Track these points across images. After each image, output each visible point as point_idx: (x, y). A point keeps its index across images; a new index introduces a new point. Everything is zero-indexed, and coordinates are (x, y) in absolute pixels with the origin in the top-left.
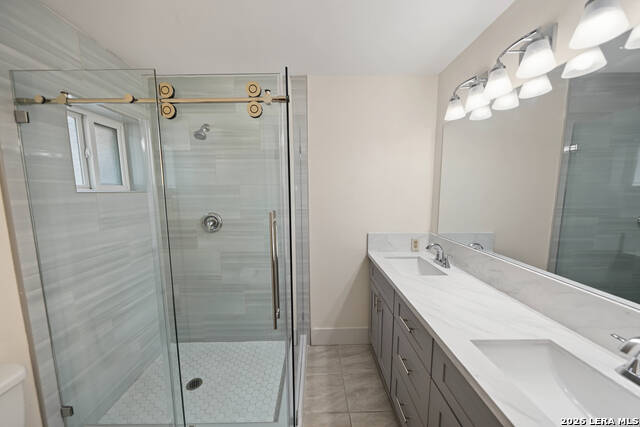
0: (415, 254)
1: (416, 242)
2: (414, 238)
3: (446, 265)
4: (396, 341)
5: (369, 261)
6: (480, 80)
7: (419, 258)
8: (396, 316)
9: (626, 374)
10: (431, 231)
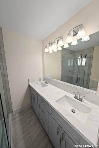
0: (40, 82)
1: (40, 79)
2: (40, 78)
3: (47, 84)
4: (39, 105)
5: (29, 86)
6: (51, 44)
7: (41, 83)
8: (38, 99)
9: (75, 98)
10: (43, 76)
